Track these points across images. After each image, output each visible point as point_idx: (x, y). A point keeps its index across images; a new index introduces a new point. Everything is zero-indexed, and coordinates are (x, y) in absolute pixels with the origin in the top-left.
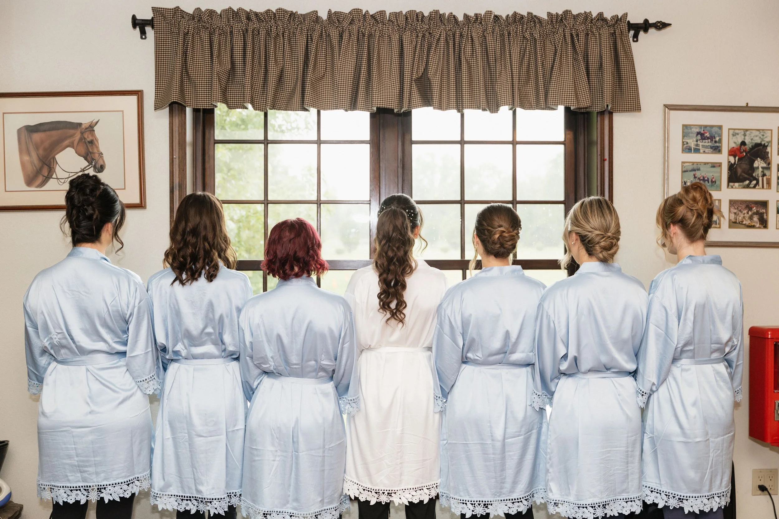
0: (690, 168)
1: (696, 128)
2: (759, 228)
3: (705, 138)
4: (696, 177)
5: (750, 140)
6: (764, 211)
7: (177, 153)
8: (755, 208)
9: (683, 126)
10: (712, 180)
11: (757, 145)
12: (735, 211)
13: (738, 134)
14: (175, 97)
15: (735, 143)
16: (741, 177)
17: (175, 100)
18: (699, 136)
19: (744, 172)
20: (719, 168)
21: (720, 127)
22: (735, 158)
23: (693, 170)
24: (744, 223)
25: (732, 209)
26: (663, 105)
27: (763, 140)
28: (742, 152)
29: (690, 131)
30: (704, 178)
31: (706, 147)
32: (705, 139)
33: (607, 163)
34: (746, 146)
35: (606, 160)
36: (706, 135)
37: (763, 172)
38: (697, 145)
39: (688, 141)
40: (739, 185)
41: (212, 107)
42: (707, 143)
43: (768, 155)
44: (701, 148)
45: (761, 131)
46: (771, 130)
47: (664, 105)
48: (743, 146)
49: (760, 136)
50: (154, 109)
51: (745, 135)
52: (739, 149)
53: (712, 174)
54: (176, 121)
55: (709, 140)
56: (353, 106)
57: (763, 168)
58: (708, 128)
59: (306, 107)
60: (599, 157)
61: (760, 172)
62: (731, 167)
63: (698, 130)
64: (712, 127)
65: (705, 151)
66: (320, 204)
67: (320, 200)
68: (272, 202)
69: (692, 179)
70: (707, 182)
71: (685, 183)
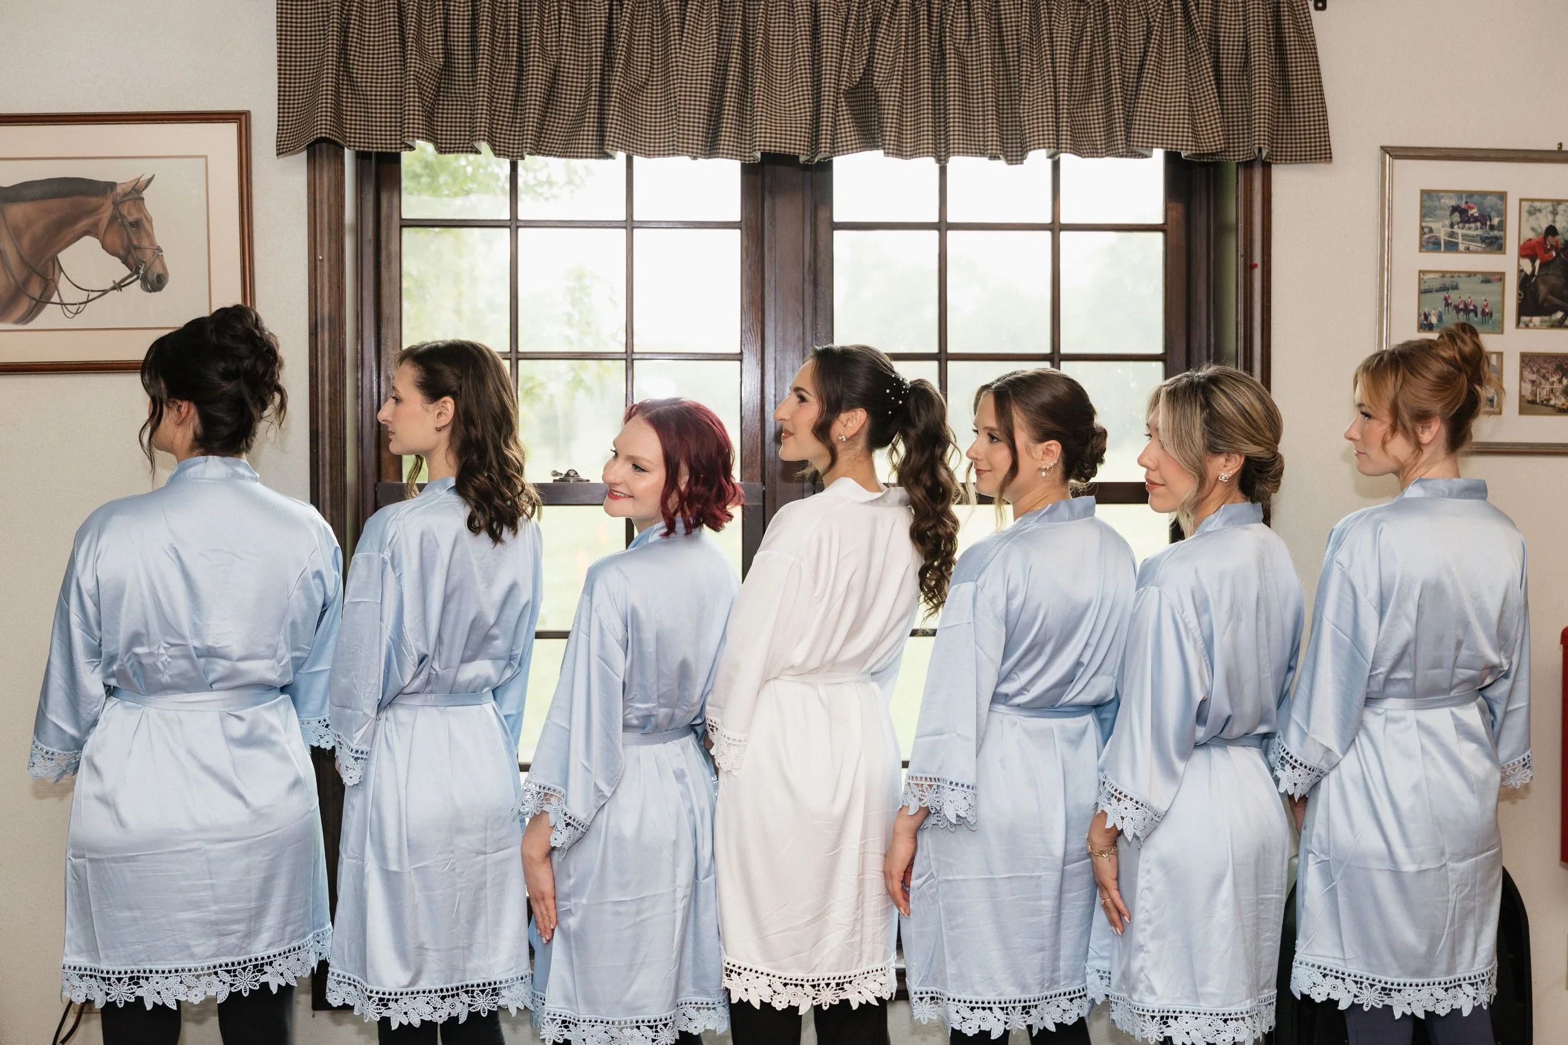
0: (1436, 285)
1: (1450, 198)
3: (1469, 218)
4: (1450, 304)
7: (326, 248)
9: (1423, 192)
10: (1483, 311)
12: (1534, 377)
13: (1540, 211)
14: (323, 128)
15: (1533, 229)
16: (1546, 305)
17: (324, 135)
18: (1457, 214)
19: (1552, 292)
20: (1500, 284)
21: (1502, 196)
22: (1533, 262)
24: (1552, 402)
25: (1526, 373)
26: (1379, 149)
28: (1549, 250)
29: (1437, 204)
30: (1466, 306)
31: (1471, 239)
32: (1469, 222)
33: (1257, 273)
34: (1557, 237)
35: (1255, 266)
36: (1471, 212)
38: (1452, 235)
39: (1433, 225)
41: (397, 150)
42: (1474, 230)
44: (1460, 240)
47: (1382, 148)
48: (1550, 238)
50: (275, 152)
51: (1554, 213)
52: (1542, 244)
53: (1483, 298)
54: (326, 178)
55: (1479, 224)
56: (711, 148)
58: (1476, 198)
59: (608, 151)
60: (1241, 260)
62: (1525, 282)
63: (1453, 203)
64: (1484, 194)
65: (1468, 248)
66: (633, 360)
67: (633, 352)
68: (528, 356)
69: (1441, 308)
70: (1472, 315)
71: (1426, 317)
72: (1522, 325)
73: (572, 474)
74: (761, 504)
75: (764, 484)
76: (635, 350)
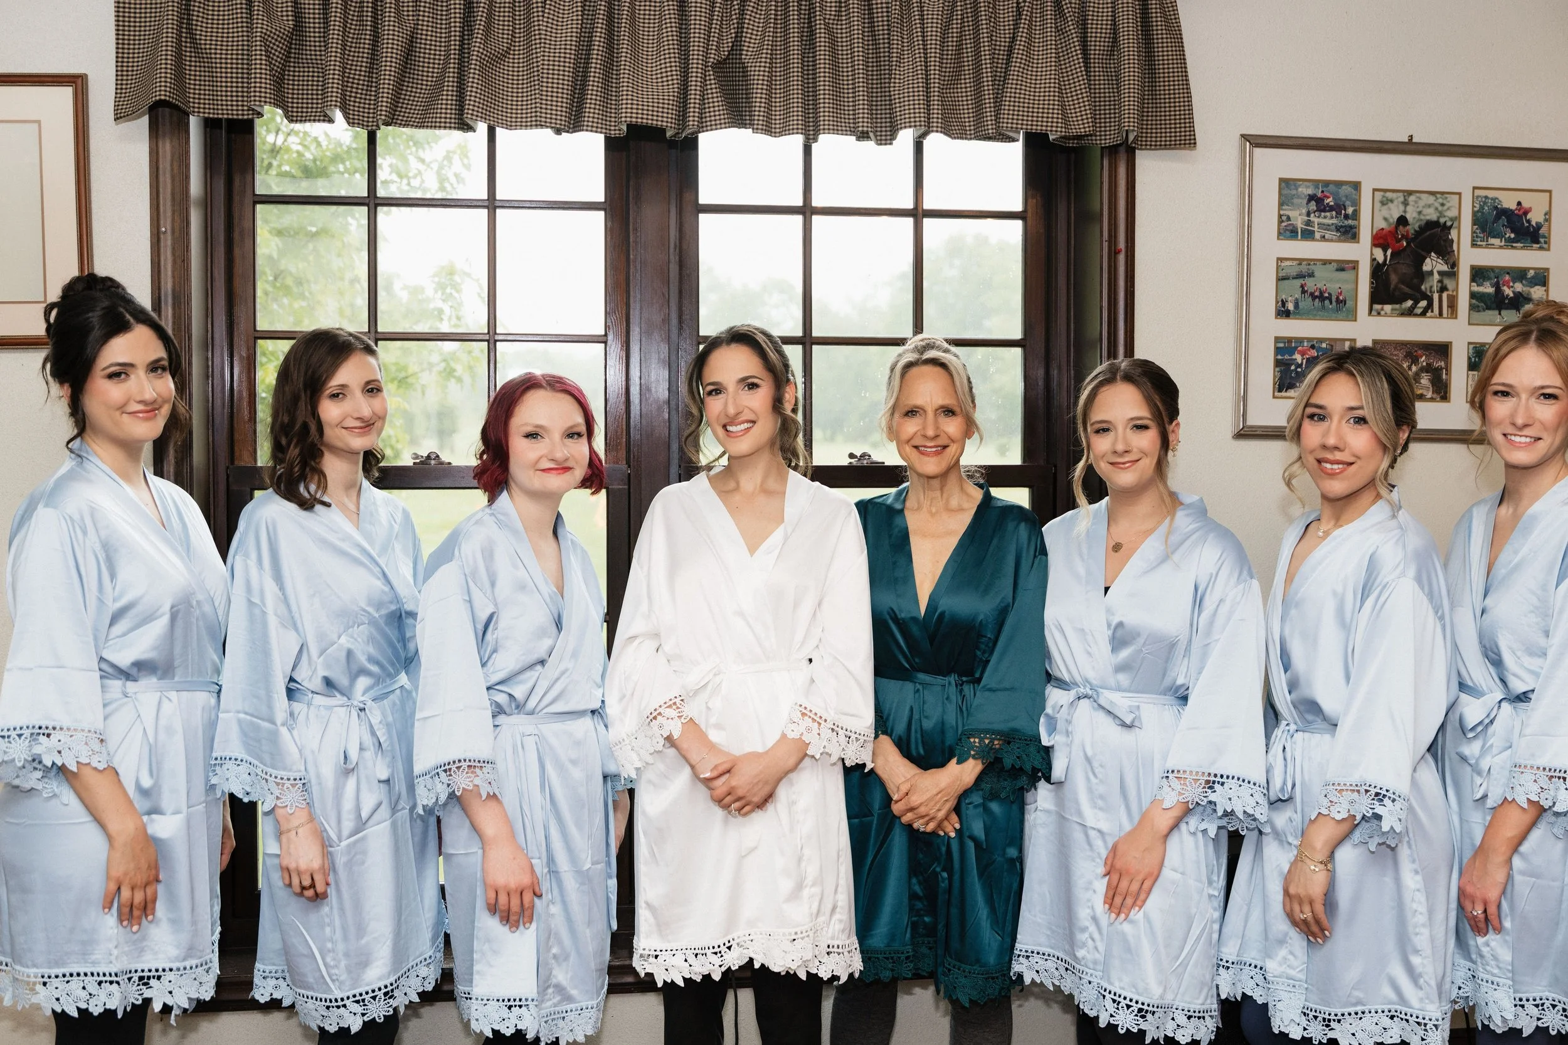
0: (1294, 272)
1: (1308, 187)
2: (1432, 399)
3: (1325, 207)
4: (1307, 291)
5: (1415, 215)
6: (1443, 364)
7: (169, 221)
8: (1424, 358)
9: (1281, 180)
10: (1338, 298)
11: (1431, 225)
14: (162, 90)
15: (1385, 219)
16: (1397, 293)
17: (163, 97)
18: (1313, 203)
19: (1402, 281)
20: (1354, 272)
21: (1356, 186)
22: (1385, 251)
23: (1300, 276)
26: (1238, 136)
27: (1441, 214)
28: (1400, 240)
29: (1294, 192)
30: (1321, 293)
31: (1327, 227)
32: (1324, 211)
33: (1122, 258)
34: (1409, 227)
35: (1120, 251)
36: (1327, 201)
37: (1440, 281)
38: (1309, 223)
39: (1291, 214)
40: (1392, 310)
41: (250, 117)
42: (1329, 219)
43: (1451, 246)
44: (1316, 229)
45: (1438, 196)
46: (1460, 194)
47: (1242, 136)
48: (1401, 227)
49: (1437, 205)
50: (113, 117)
51: (1405, 203)
52: (1393, 233)
53: (1338, 286)
54: (167, 147)
55: (1334, 213)
56: (574, 123)
57: (1440, 273)
58: (1332, 187)
59: (469, 122)
60: (1106, 245)
61: (1435, 281)
62: (1377, 271)
63: (1310, 191)
64: (1339, 184)
65: (1324, 237)
66: (496, 341)
67: (496, 333)
68: (388, 336)
69: (1298, 295)
70: (1327, 302)
71: (1284, 303)
72: (1374, 313)
73: (433, 456)
74: (626, 487)
75: (629, 467)
76: (498, 332)
